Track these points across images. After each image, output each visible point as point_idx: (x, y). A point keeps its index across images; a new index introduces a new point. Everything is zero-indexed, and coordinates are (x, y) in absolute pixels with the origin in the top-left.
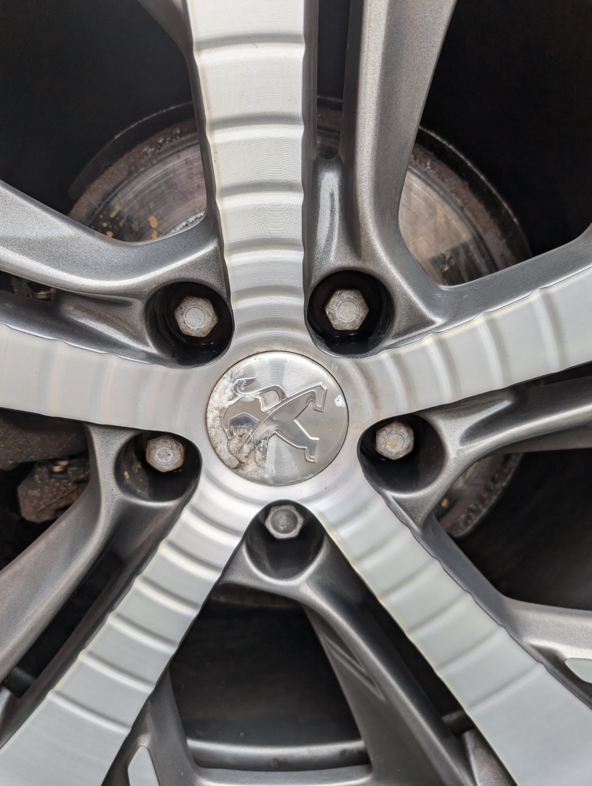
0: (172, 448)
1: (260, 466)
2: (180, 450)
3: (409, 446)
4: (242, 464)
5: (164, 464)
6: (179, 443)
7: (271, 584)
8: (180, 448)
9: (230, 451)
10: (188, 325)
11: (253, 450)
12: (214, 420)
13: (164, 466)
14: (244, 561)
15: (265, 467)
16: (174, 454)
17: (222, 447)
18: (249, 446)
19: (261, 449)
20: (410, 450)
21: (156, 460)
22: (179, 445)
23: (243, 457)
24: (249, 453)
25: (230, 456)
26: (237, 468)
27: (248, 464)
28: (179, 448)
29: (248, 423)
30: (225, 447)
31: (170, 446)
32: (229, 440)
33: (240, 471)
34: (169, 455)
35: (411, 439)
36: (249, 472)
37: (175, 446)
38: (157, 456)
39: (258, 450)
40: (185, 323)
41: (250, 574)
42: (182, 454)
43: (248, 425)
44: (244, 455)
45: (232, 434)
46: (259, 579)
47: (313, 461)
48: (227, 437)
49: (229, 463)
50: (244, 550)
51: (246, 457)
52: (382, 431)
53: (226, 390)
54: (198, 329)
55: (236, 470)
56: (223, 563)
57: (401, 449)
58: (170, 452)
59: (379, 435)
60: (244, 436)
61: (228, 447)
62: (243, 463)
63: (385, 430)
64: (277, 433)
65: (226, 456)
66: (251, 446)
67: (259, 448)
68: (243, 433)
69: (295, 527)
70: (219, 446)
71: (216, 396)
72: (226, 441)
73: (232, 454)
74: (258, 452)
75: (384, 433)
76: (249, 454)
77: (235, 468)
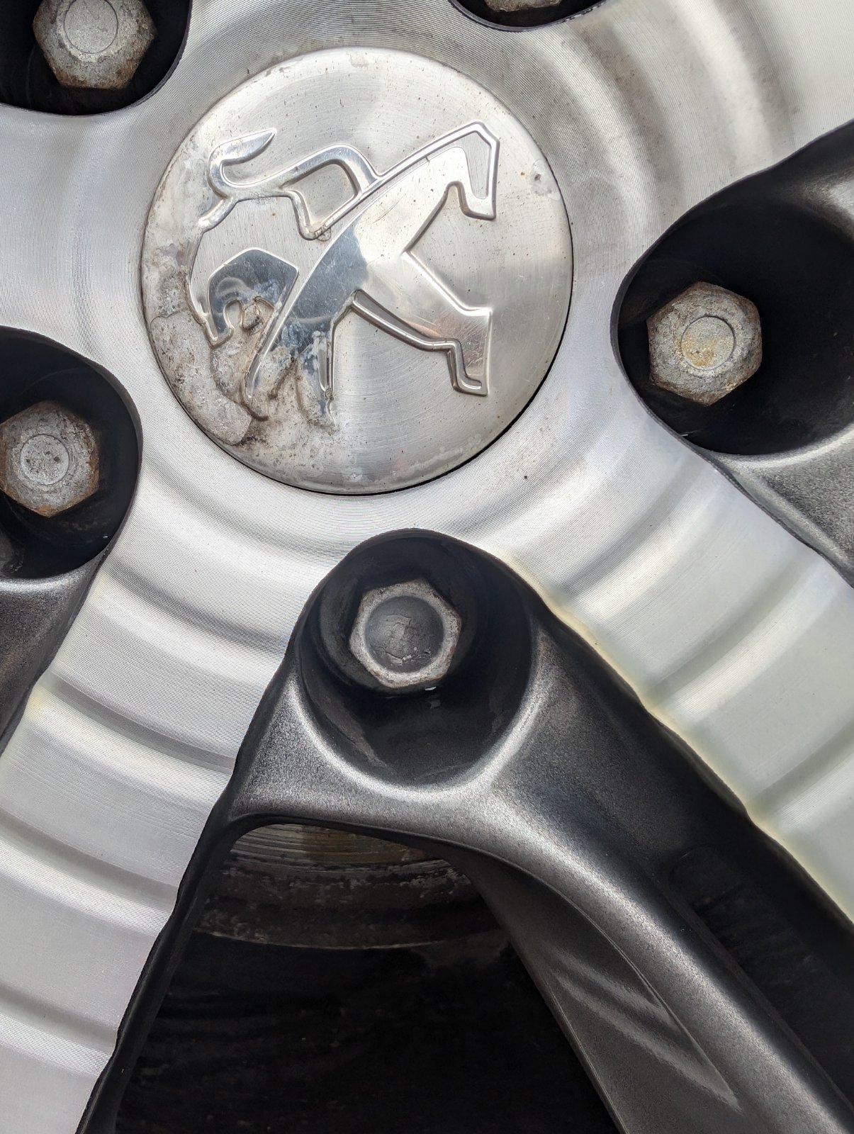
0: (63, 440)
1: (316, 424)
2: (88, 444)
3: (750, 353)
4: (262, 424)
5: (45, 489)
6: (81, 423)
7: (390, 802)
8: (86, 438)
9: (220, 386)
10: (73, 52)
11: (289, 371)
12: (163, 289)
13: (46, 496)
14: (298, 735)
15: (332, 424)
16: (71, 457)
17: (197, 377)
18: (278, 357)
19: (316, 364)
20: (754, 366)
21: (21, 478)
22: (83, 428)
23: (263, 398)
24: (280, 383)
25: (224, 400)
26: (247, 440)
27: (279, 422)
28: (83, 435)
29: (266, 280)
30: (205, 372)
31: (57, 432)
32: (213, 347)
33: (260, 451)
34: (57, 460)
35: (755, 329)
36: (284, 448)
37: (71, 429)
38: (23, 465)
39: (305, 367)
40: (62, 46)
41: (321, 775)
42: (92, 453)
43: (266, 289)
44: (265, 388)
45: (219, 325)
46: (353, 789)
47: (476, 388)
48: (208, 337)
49: (218, 429)
50: (293, 696)
51: (273, 396)
52: (665, 314)
53: (190, 184)
54: (101, 60)
55: (245, 446)
56: (230, 740)
57: (730, 364)
58: (59, 449)
59: (656, 330)
60: (261, 326)
61: (213, 370)
62: (265, 419)
63: (672, 309)
64: (356, 304)
65: (211, 403)
66: (283, 353)
67: (309, 361)
68: (254, 318)
69: (436, 647)
70: (186, 373)
71: (163, 211)
72: (206, 351)
73: (228, 394)
74: (304, 374)
75: (672, 318)
76: (278, 388)
77: (243, 442)
